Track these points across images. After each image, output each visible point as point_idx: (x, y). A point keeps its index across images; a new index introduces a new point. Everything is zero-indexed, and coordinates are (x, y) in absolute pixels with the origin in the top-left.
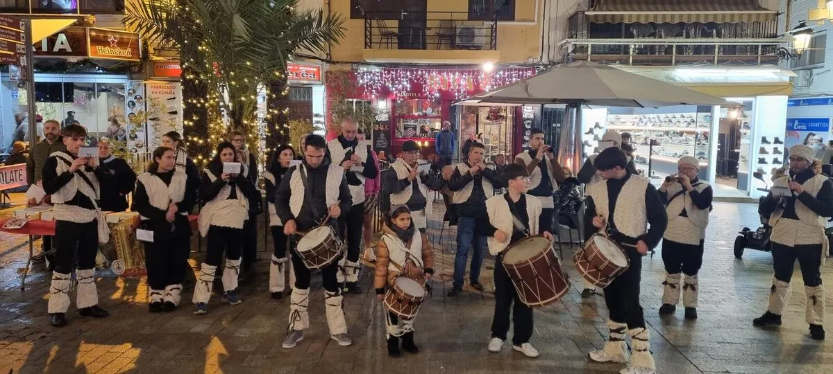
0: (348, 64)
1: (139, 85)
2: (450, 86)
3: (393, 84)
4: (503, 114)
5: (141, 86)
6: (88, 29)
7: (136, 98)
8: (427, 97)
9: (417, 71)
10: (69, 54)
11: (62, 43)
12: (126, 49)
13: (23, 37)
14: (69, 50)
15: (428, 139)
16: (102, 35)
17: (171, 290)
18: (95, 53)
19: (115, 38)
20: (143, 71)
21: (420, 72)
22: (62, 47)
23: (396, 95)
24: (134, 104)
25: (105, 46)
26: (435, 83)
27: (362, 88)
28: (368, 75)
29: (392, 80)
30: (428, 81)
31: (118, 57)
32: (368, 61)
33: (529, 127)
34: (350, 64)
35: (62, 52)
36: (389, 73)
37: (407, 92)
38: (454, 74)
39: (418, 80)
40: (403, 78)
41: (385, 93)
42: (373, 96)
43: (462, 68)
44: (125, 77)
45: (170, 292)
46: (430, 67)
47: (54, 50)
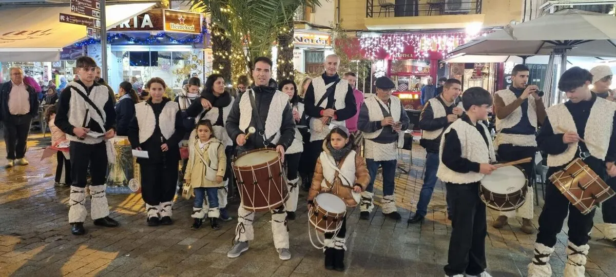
0: (352, 32)
1: (200, 52)
2: (438, 47)
3: (389, 47)
4: (486, 71)
5: (201, 53)
6: (164, 10)
7: (197, 62)
8: (418, 57)
9: (410, 35)
10: (151, 29)
11: (147, 21)
12: (191, 25)
13: (98, 5)
14: (151, 26)
15: (418, 93)
16: (174, 15)
17: (165, 206)
18: (169, 28)
19: (183, 17)
20: (203, 42)
21: (412, 37)
22: (147, 24)
23: (392, 56)
24: (196, 67)
25: (175, 23)
26: (425, 45)
27: (364, 51)
28: (368, 40)
29: (389, 44)
30: (419, 44)
31: (185, 31)
32: (369, 28)
33: (510, 82)
34: (355, 32)
35: (147, 28)
36: (386, 38)
37: (401, 53)
38: (442, 37)
39: (410, 43)
40: (398, 41)
41: (382, 55)
42: (372, 58)
43: (450, 32)
44: (191, 46)
45: (164, 208)
46: (421, 32)
47: (142, 27)
